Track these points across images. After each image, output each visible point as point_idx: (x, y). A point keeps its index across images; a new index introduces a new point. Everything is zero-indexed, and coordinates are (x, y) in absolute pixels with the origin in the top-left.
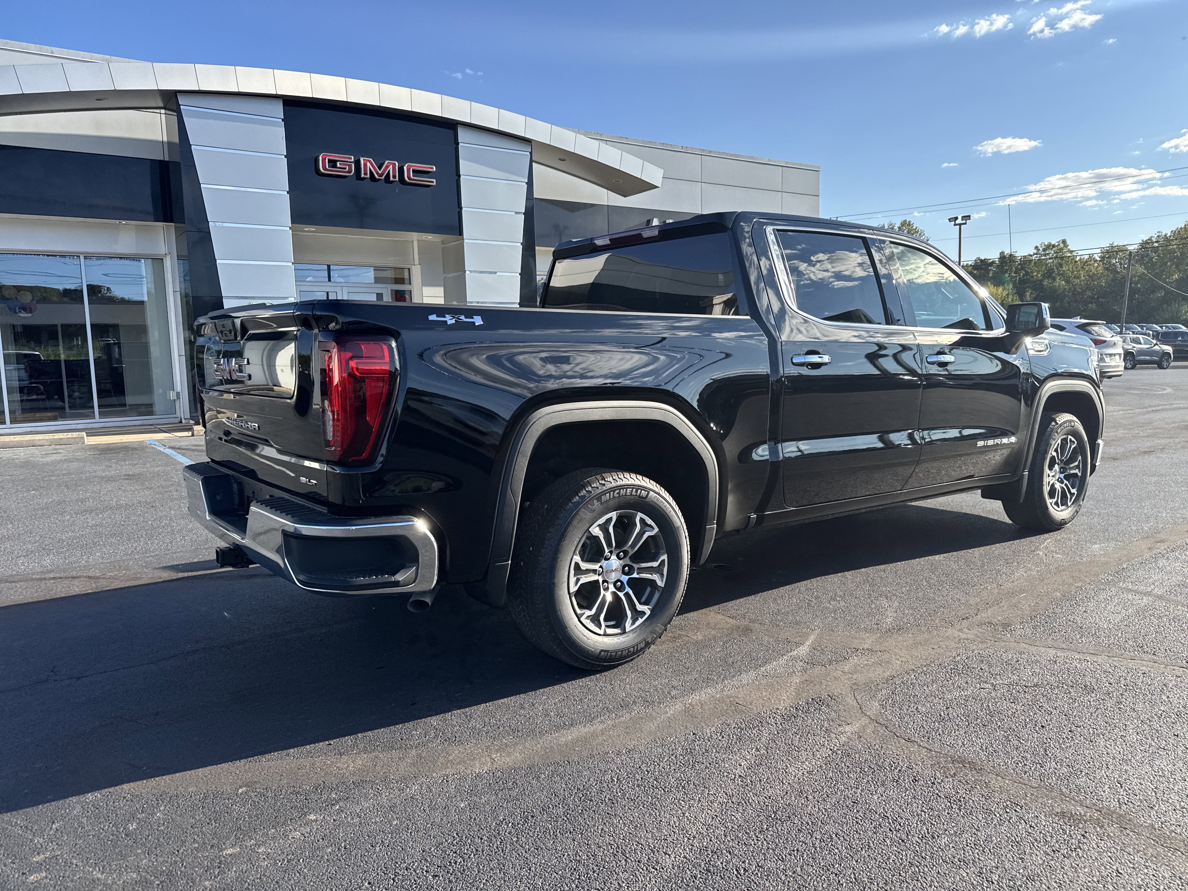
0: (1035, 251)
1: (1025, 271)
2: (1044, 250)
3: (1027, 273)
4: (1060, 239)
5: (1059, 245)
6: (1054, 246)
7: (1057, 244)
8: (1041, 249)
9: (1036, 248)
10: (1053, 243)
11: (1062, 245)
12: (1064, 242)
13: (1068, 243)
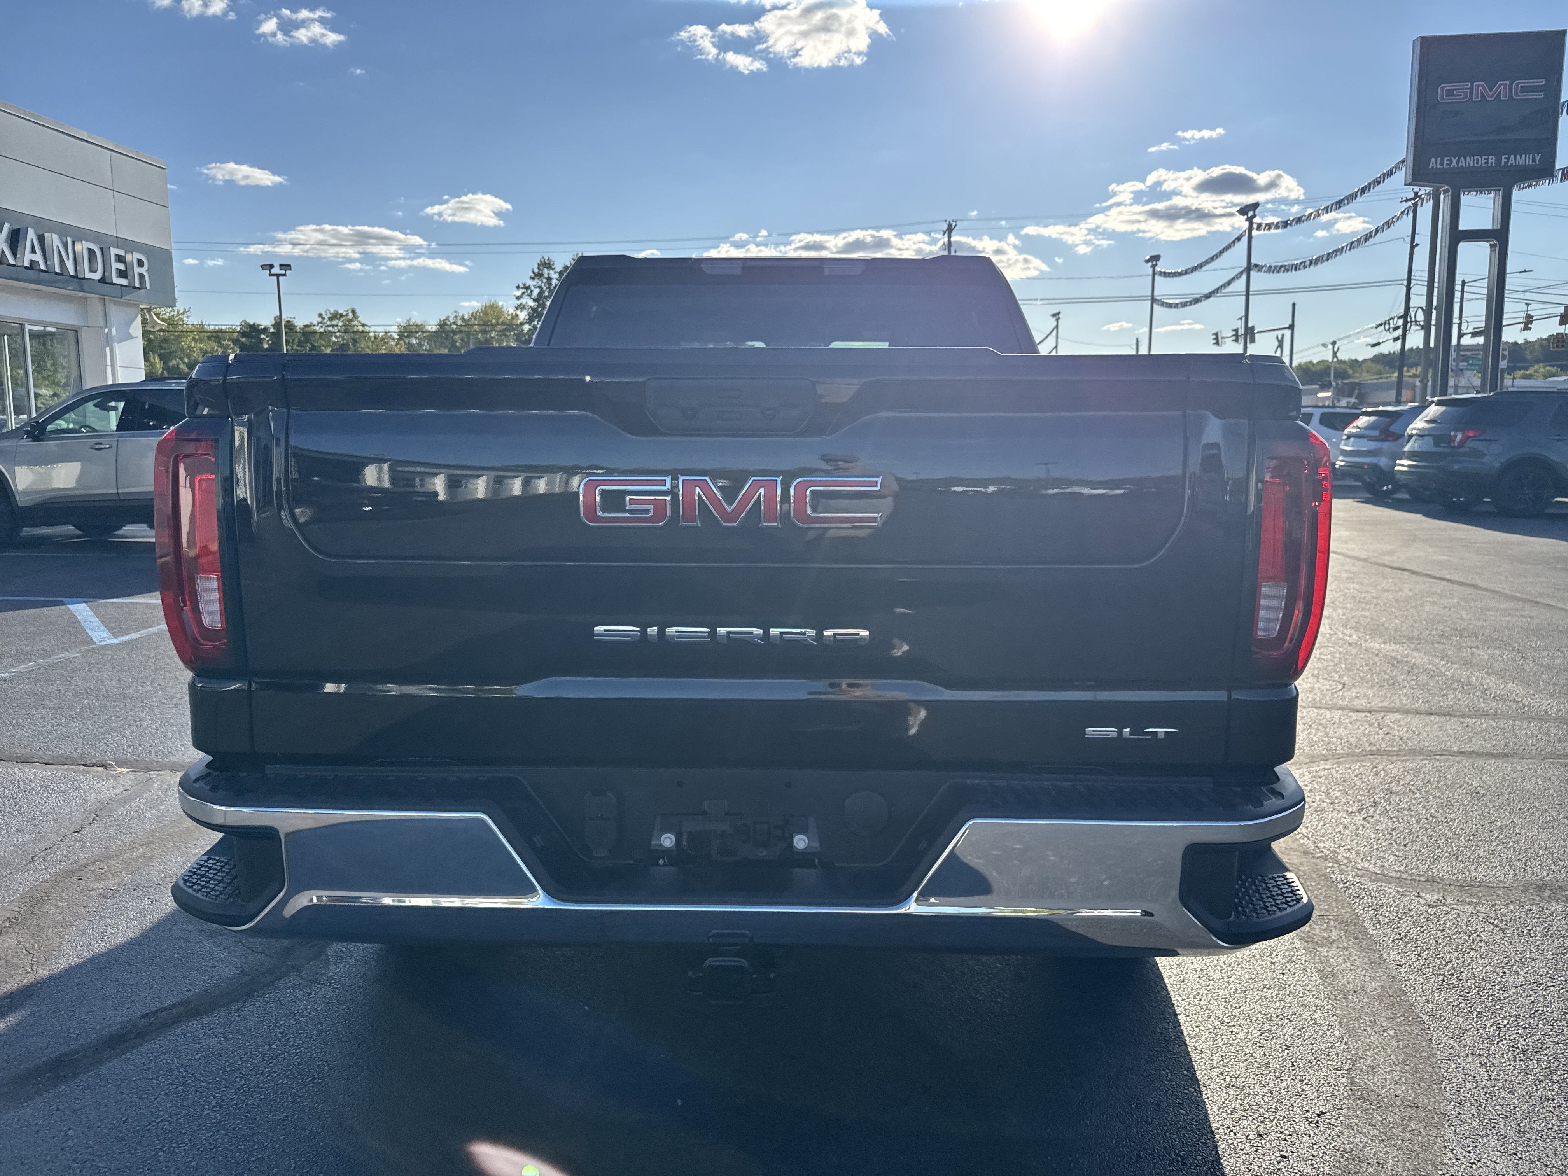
0: (320, 320)
1: (312, 344)
2: (330, 319)
3: (313, 348)
4: (349, 307)
5: (347, 315)
6: (341, 315)
7: (345, 313)
8: (326, 317)
9: (320, 315)
10: (340, 311)
11: (351, 316)
12: (353, 311)
13: (358, 313)
